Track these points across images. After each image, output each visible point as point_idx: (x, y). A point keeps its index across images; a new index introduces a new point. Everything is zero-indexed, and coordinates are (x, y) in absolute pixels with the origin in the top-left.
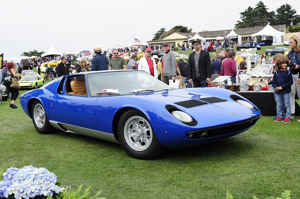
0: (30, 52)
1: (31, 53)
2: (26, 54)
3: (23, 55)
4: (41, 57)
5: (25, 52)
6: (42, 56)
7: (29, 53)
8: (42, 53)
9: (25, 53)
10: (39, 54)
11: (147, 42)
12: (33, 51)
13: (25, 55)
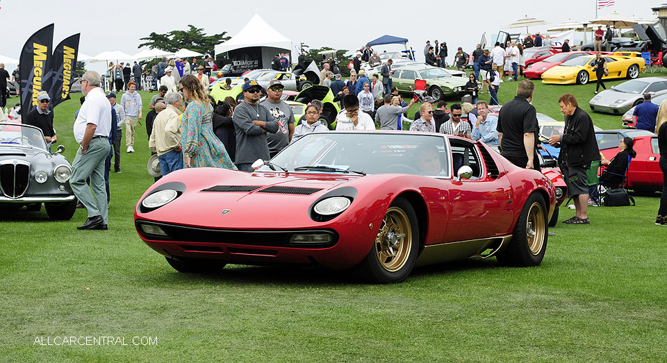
0: (172, 33)
1: (176, 38)
2: (158, 40)
3: (147, 44)
4: (213, 53)
5: (153, 34)
6: (219, 49)
7: (171, 38)
8: (218, 39)
9: (154, 36)
10: (206, 44)
11: (655, 10)
12: (187, 29)
13: (154, 46)
